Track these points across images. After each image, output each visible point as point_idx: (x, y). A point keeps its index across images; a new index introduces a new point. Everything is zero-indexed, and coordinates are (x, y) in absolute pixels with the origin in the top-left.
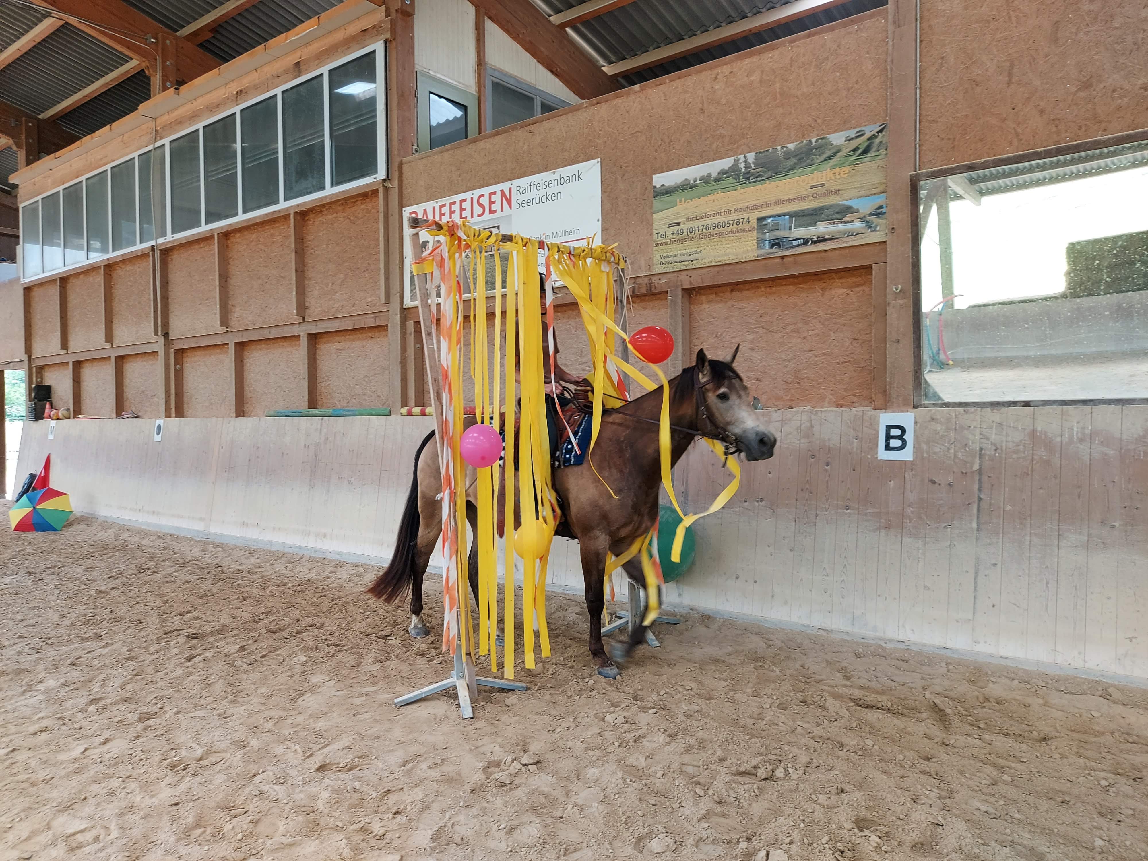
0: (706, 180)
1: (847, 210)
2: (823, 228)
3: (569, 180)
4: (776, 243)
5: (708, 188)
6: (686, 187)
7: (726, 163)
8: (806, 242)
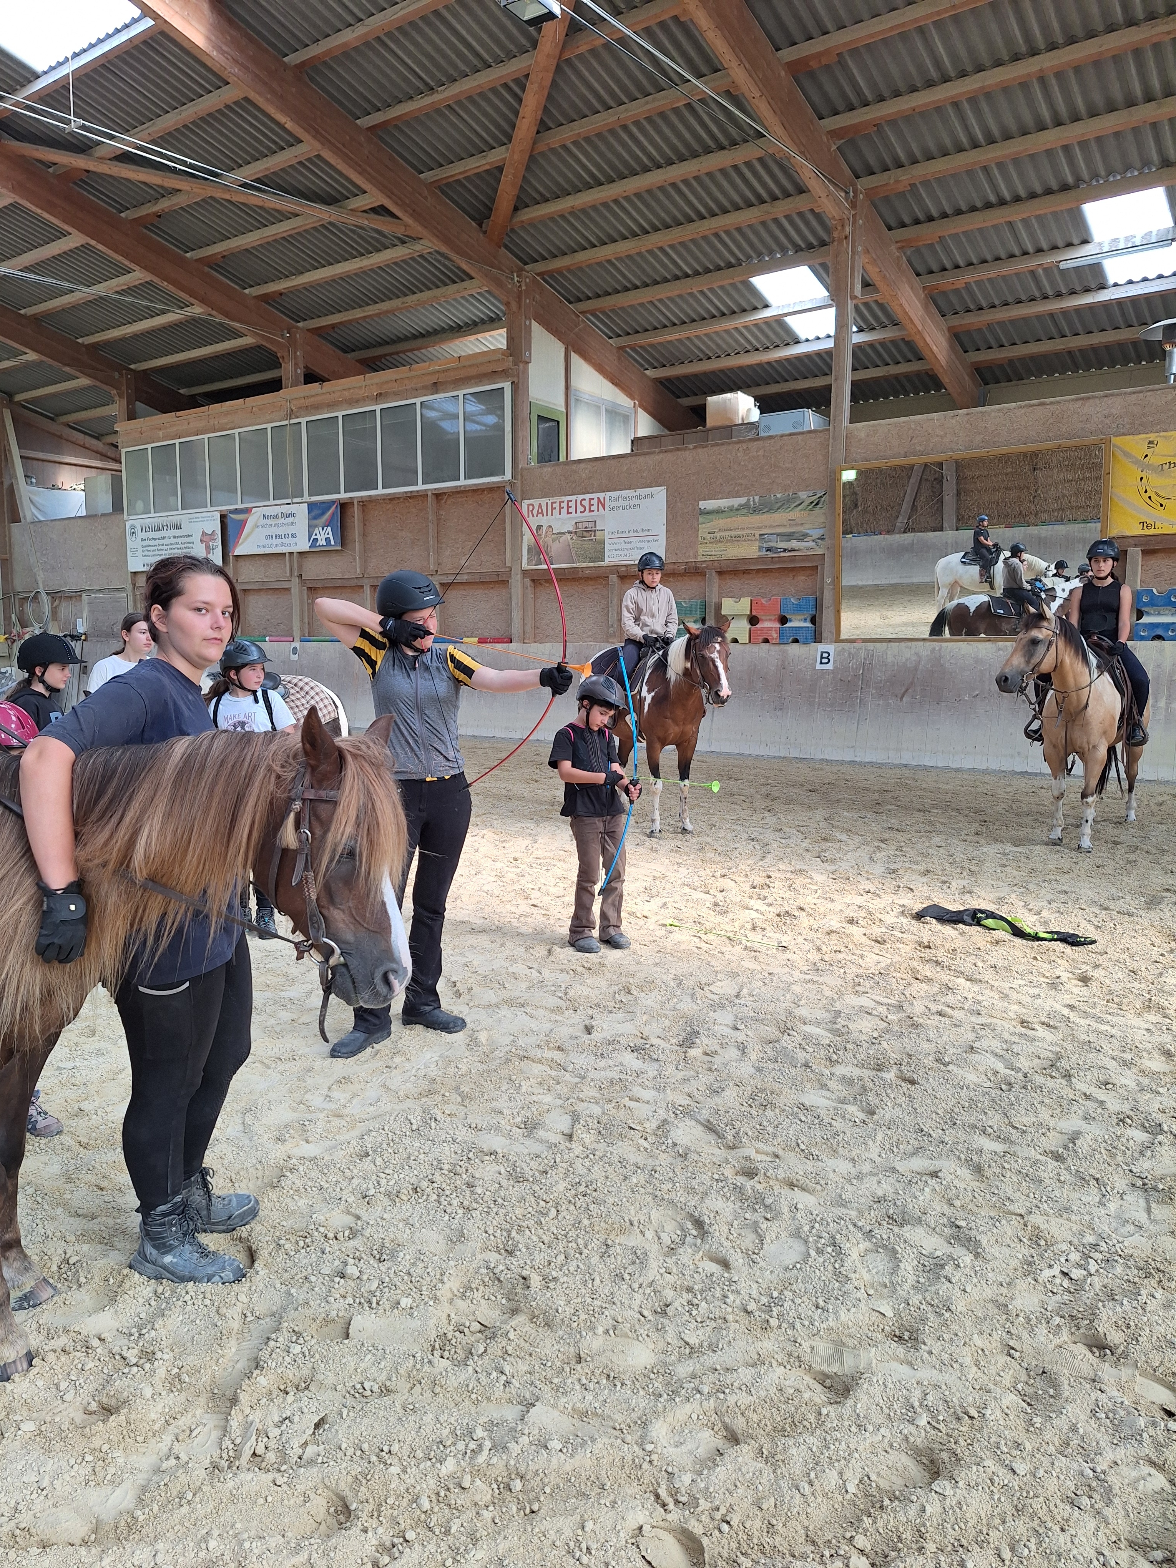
0: (731, 509)
1: (806, 535)
2: (794, 544)
3: (646, 497)
4: (769, 550)
5: (732, 514)
6: (718, 512)
7: (743, 500)
8: (785, 550)
